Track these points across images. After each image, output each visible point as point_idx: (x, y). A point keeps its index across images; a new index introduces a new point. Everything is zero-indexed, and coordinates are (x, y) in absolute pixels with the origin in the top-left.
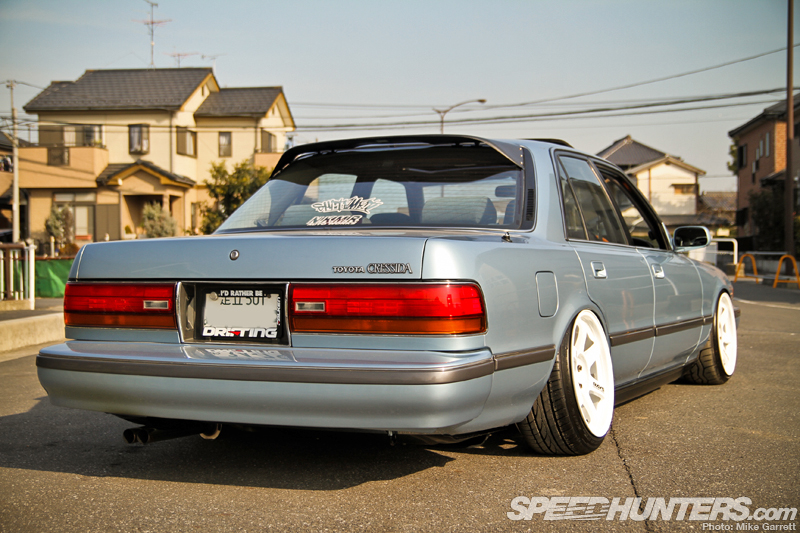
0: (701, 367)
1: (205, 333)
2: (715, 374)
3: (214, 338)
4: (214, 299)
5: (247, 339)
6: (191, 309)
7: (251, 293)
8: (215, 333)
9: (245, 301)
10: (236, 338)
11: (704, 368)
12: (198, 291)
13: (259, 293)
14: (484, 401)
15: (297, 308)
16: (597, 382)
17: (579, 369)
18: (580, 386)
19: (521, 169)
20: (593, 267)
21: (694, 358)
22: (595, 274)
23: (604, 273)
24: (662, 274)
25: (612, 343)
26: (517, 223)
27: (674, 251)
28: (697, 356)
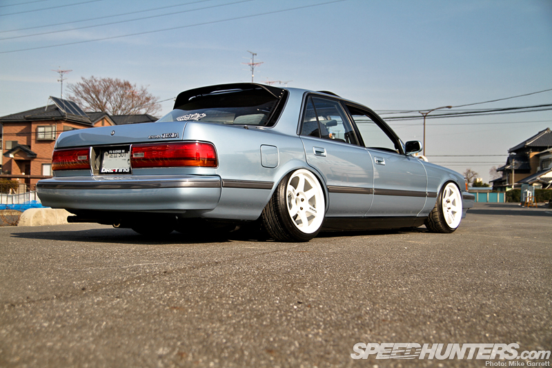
0: (434, 222)
1: (102, 171)
2: (441, 226)
3: (106, 173)
4: (107, 155)
5: (118, 173)
6: (98, 160)
7: (120, 151)
8: (106, 171)
9: (118, 155)
10: (114, 173)
12: (101, 150)
13: (123, 151)
14: (217, 201)
15: (134, 157)
16: (313, 208)
17: (302, 200)
18: (301, 209)
19: (279, 100)
20: (314, 150)
21: (423, 215)
22: (315, 153)
23: (324, 154)
24: (384, 163)
25: (329, 191)
26: (265, 123)
27: (405, 155)
28: (427, 215)
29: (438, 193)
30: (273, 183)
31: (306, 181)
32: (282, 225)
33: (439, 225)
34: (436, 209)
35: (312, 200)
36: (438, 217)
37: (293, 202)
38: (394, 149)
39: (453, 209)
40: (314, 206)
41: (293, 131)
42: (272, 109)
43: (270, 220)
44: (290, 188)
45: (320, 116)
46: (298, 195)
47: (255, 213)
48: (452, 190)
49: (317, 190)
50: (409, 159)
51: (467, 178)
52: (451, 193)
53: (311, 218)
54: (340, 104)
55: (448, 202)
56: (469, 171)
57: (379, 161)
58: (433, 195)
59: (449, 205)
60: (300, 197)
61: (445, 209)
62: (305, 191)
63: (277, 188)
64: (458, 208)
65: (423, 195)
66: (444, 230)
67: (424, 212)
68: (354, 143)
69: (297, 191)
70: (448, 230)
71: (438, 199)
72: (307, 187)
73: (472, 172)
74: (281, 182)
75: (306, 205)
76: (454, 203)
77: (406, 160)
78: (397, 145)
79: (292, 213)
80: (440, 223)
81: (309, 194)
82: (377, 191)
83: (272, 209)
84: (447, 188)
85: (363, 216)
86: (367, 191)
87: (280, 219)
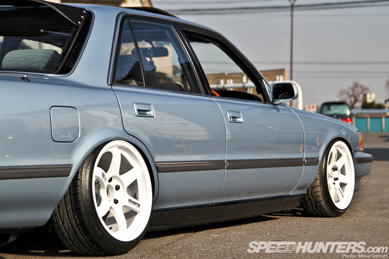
0: (314, 202)
2: (325, 207)
11: (316, 203)
16: (133, 199)
17: (117, 188)
18: (116, 202)
19: (78, 27)
20: (136, 107)
21: (299, 192)
22: (137, 113)
23: (151, 113)
24: (241, 120)
25: (158, 170)
26: (57, 69)
27: (272, 103)
28: (305, 192)
29: (320, 159)
30: (70, 167)
31: (123, 157)
32: (86, 232)
33: (321, 206)
34: (318, 182)
35: (133, 188)
36: (320, 194)
37: (103, 192)
38: (256, 94)
39: (342, 179)
40: (135, 197)
41: (102, 79)
42: (67, 43)
43: (67, 225)
44: (98, 171)
45: (140, 40)
46: (110, 180)
47: (43, 216)
48: (341, 151)
49: (140, 172)
50: (278, 110)
51: (353, 95)
52: (339, 155)
53: (130, 215)
54: (174, 29)
55: (335, 169)
56: (356, 85)
57: (233, 117)
58: (313, 162)
59: (336, 174)
60: (114, 183)
61: (330, 181)
62: (121, 173)
63: (77, 173)
64: (350, 178)
65: (298, 162)
66: (329, 212)
67: (300, 188)
68: (195, 91)
69: (108, 175)
70: (335, 212)
71: (321, 167)
72: (125, 167)
73: (361, 87)
74: (83, 163)
75: (123, 196)
76: (343, 171)
77: (274, 111)
78: (260, 88)
79: (101, 212)
80: (323, 203)
81: (127, 179)
82: (231, 164)
83: (69, 207)
84: (334, 150)
85: (209, 202)
86: (218, 165)
87: (82, 223)
